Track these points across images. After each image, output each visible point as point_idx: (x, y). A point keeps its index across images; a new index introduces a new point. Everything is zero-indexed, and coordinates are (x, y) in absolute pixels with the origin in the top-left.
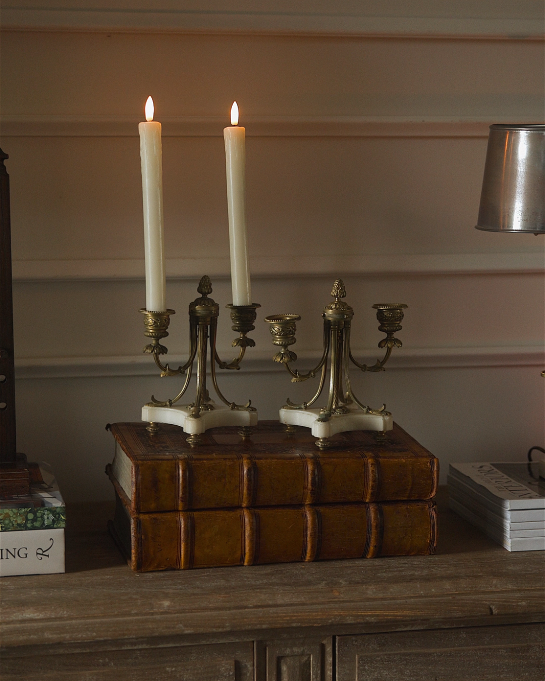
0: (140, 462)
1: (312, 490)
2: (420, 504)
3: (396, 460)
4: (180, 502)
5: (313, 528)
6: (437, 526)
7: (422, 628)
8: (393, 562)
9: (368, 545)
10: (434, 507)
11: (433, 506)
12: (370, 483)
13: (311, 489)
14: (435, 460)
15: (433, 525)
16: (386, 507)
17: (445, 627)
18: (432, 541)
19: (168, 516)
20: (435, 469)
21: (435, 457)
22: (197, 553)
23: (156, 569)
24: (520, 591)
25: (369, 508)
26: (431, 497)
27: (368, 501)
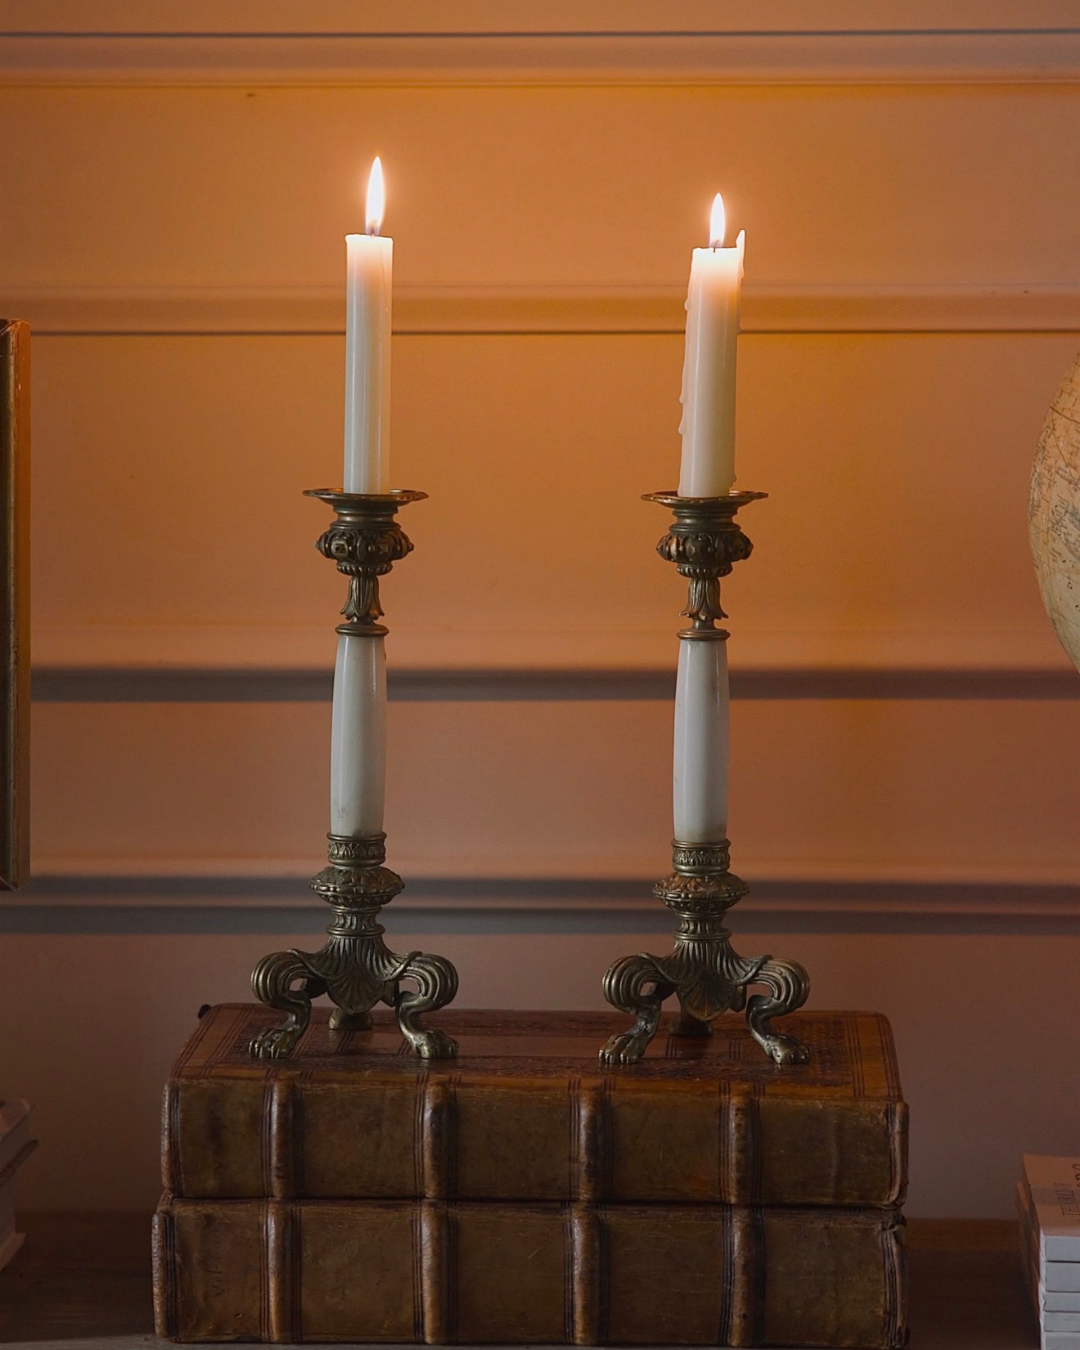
0: (183, 1081)
1: (589, 1166)
2: (863, 1218)
3: (802, 1104)
4: (274, 1179)
5: (586, 1260)
6: (902, 1276)
9: (726, 1311)
10: (896, 1228)
11: (892, 1227)
12: (733, 1156)
13: (586, 1164)
14: (899, 1108)
15: (892, 1272)
16: (775, 1219)
18: (891, 1313)
19: (240, 1212)
20: (897, 1127)
21: (900, 1098)
22: (308, 1304)
23: (214, 1339)
25: (731, 1222)
26: (893, 1198)
27: (733, 1200)
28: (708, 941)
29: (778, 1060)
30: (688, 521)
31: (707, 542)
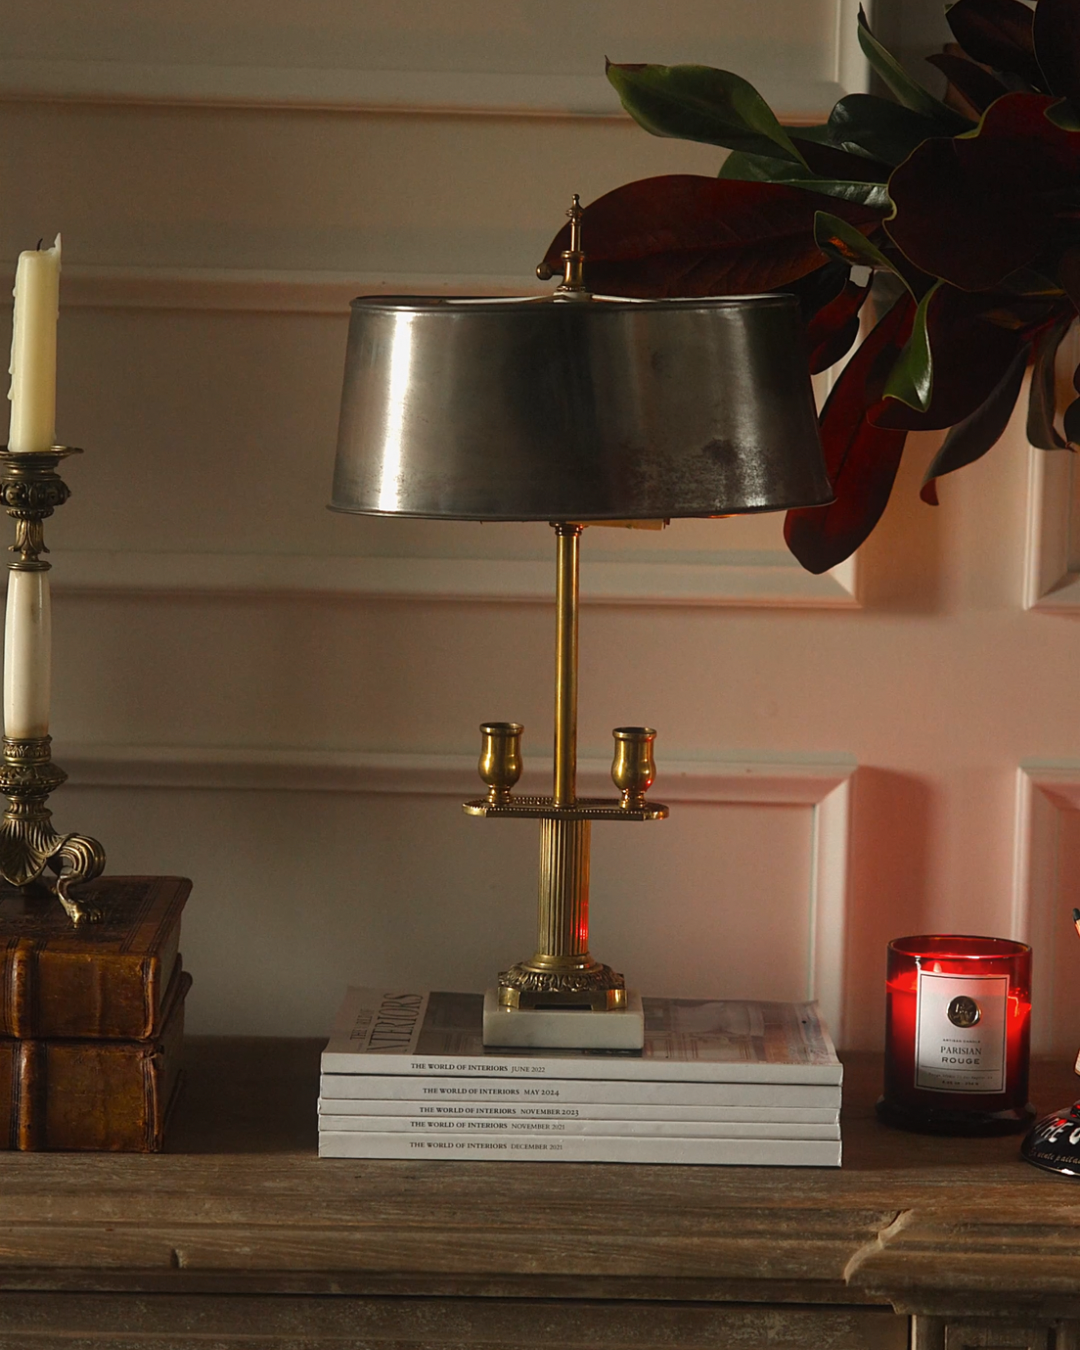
2: (127, 1048)
3: (73, 957)
6: (159, 1094)
7: (54, 1288)
8: (62, 1160)
9: (15, 1123)
10: (155, 1056)
11: (152, 1054)
12: (15, 999)
14: (153, 962)
15: (150, 1093)
16: (56, 1049)
17: (102, 1289)
18: (149, 1124)
20: (151, 977)
24: (251, 1226)
25: (20, 1050)
26: (147, 1034)
27: (17, 1034)
28: (26, 820)
29: (76, 919)
30: (15, 471)
31: (22, 490)
